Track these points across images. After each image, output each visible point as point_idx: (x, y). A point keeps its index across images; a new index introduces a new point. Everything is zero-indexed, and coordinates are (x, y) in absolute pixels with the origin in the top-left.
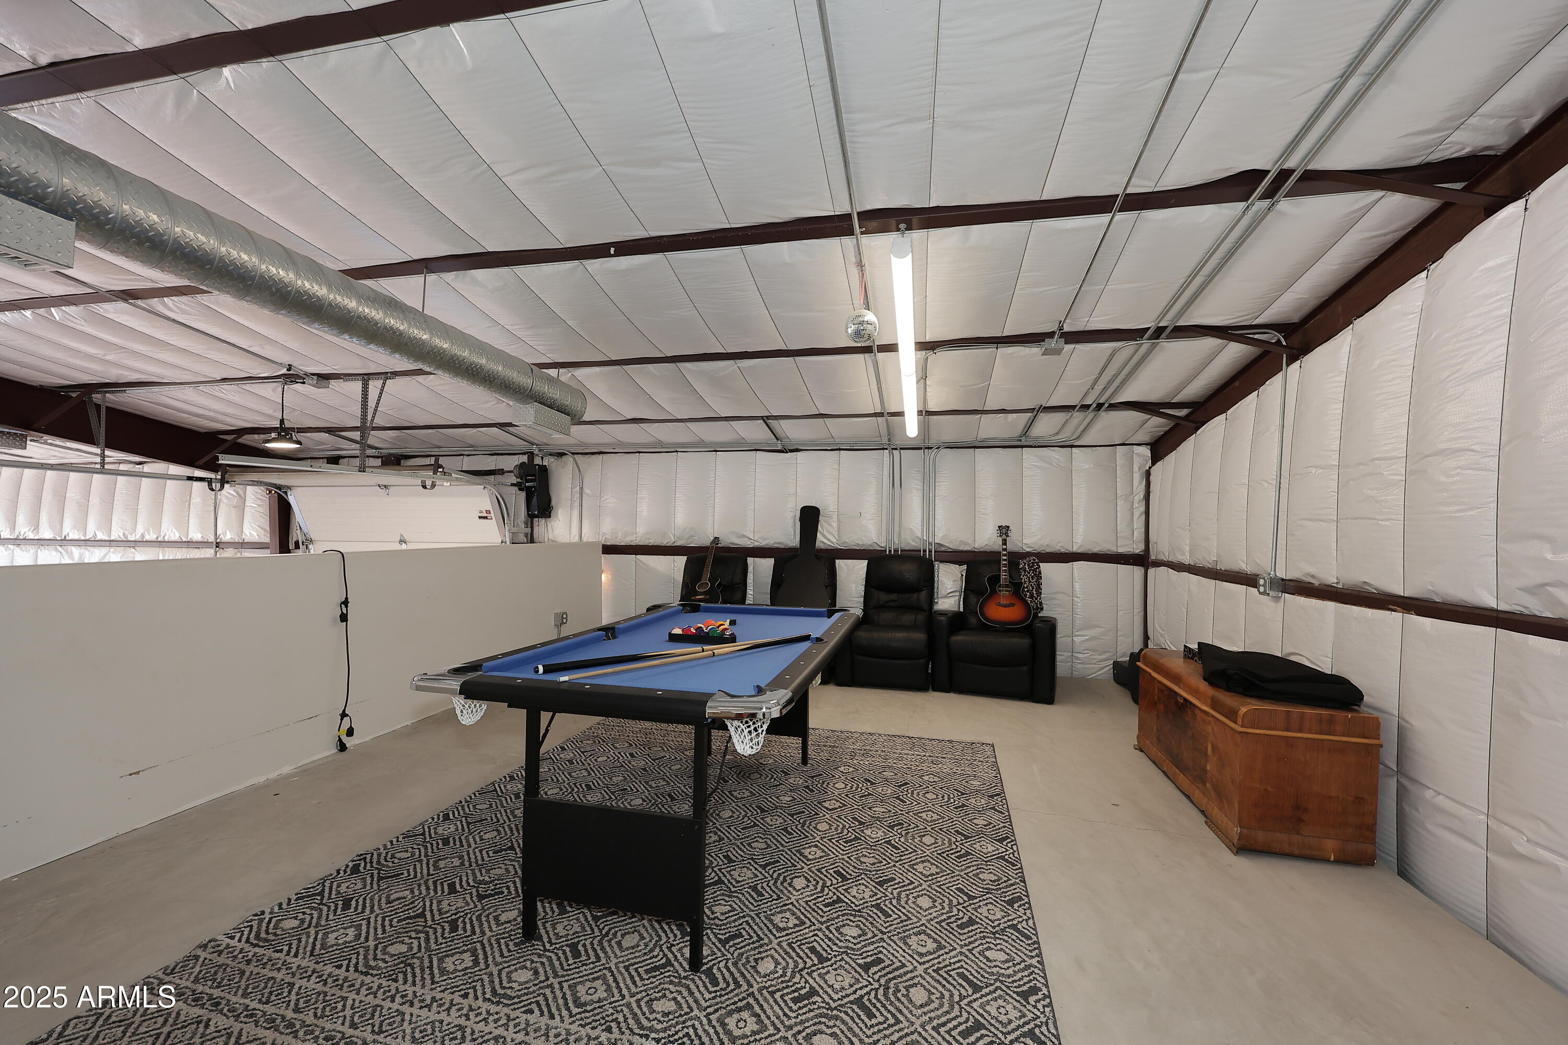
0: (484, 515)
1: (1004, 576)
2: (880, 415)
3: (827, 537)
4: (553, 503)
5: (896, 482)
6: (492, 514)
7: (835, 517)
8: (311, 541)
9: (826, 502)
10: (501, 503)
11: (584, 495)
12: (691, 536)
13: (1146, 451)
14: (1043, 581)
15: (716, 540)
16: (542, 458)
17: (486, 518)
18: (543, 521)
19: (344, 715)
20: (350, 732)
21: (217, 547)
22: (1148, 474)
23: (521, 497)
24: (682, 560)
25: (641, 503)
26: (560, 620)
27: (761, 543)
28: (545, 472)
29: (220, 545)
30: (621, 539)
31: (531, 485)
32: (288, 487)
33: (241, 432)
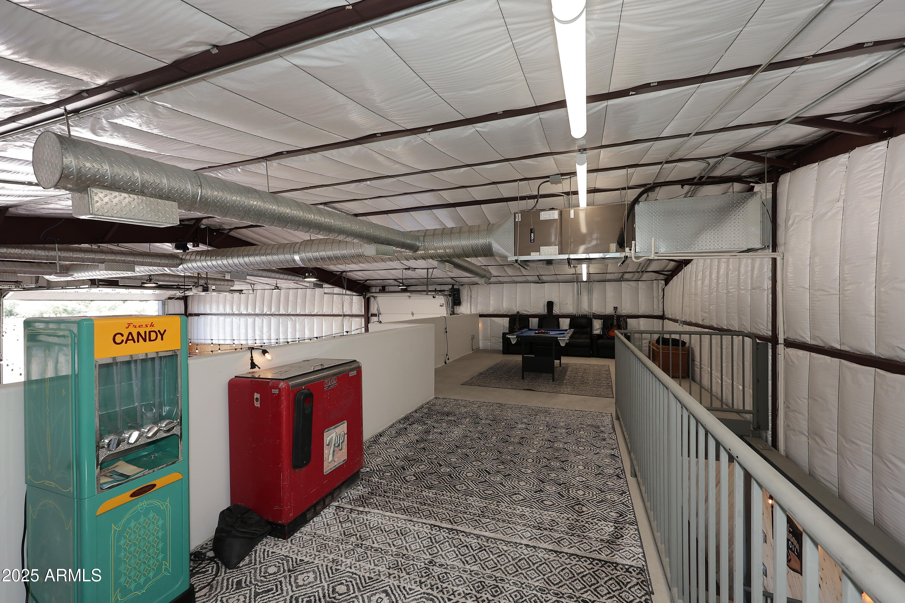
0: (442, 305)
1: (615, 323)
2: (575, 274)
3: (556, 310)
4: (461, 301)
5: (579, 293)
6: (445, 305)
7: (558, 304)
8: (380, 314)
9: (555, 300)
10: (447, 301)
11: (472, 298)
12: (509, 311)
13: (663, 282)
14: (628, 324)
15: (518, 312)
16: (459, 286)
18: (458, 307)
19: (447, 355)
20: (448, 359)
21: (343, 316)
22: (664, 289)
23: (450, 298)
24: (507, 319)
25: (491, 300)
26: (473, 338)
27: (534, 313)
28: (458, 290)
29: (345, 316)
30: (485, 313)
31: (454, 295)
32: (376, 297)
33: (367, 280)
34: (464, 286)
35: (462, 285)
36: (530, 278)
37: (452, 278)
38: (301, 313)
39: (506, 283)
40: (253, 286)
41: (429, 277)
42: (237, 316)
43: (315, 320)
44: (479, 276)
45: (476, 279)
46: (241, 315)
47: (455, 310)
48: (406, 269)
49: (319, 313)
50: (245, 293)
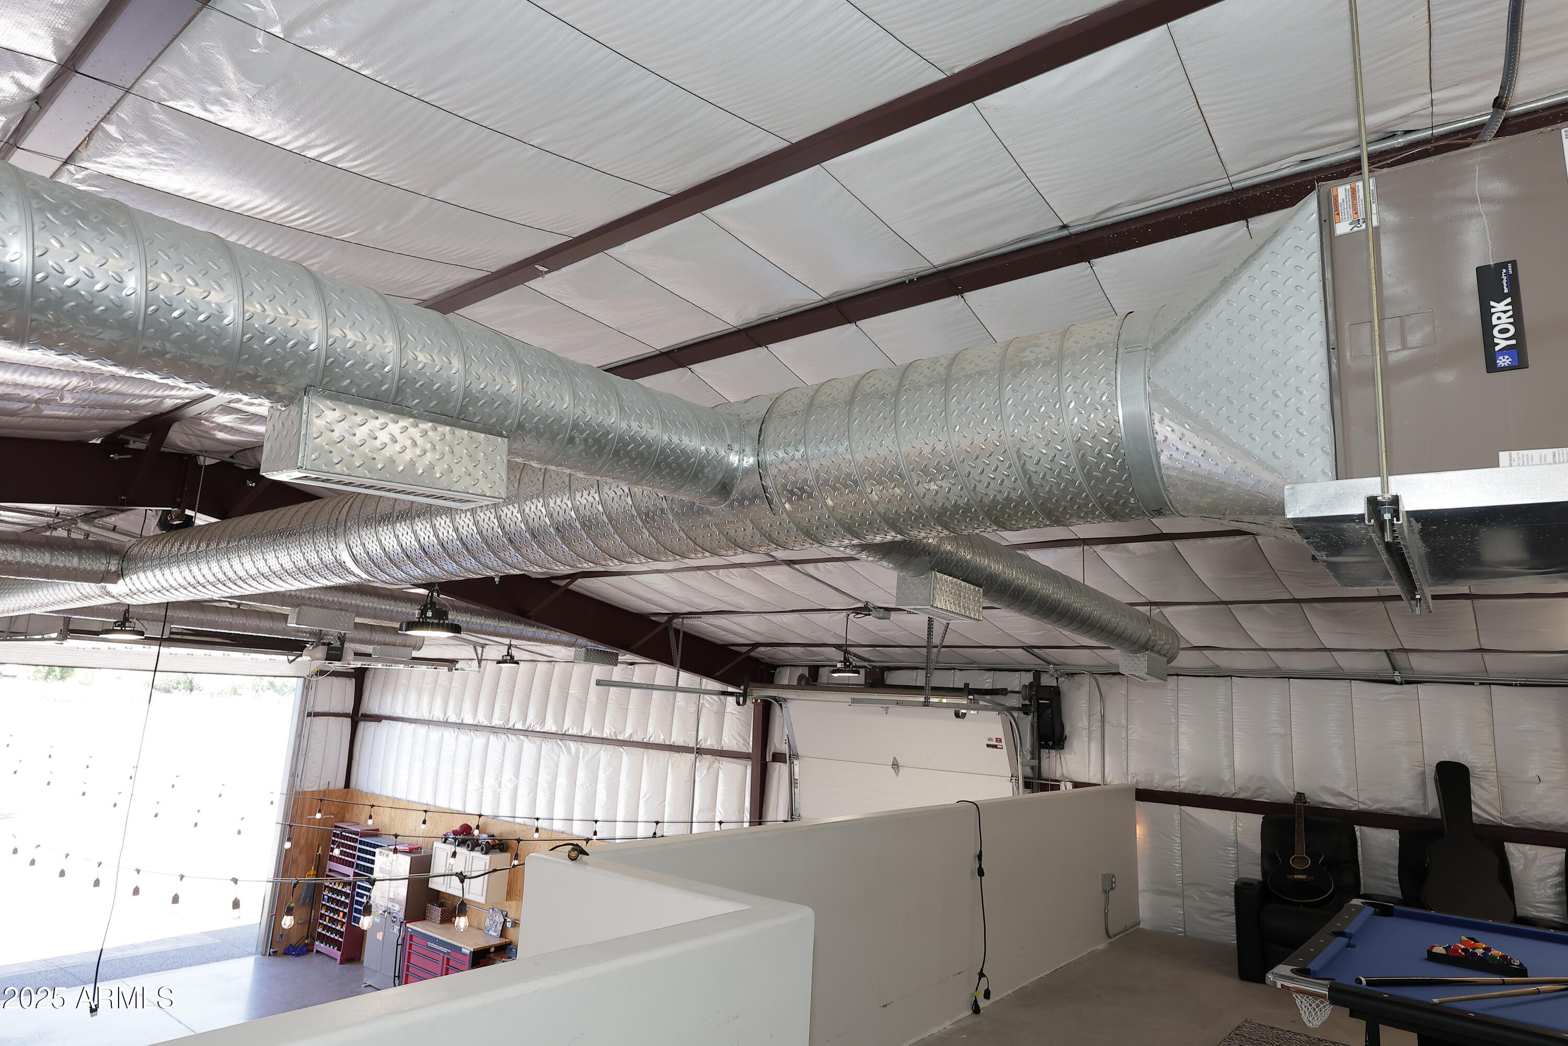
0: (994, 743)
3: (1486, 806)
4: (1067, 732)
6: (1003, 743)
7: (1494, 778)
8: (797, 756)
9: (1476, 758)
10: (1013, 729)
11: (1106, 724)
12: (1261, 788)
15: (1301, 795)
16: (1057, 679)
17: (995, 746)
18: (1053, 752)
19: (982, 975)
20: (987, 993)
21: (697, 753)
23: (1027, 722)
24: (1254, 821)
25: (1182, 738)
26: (1109, 885)
27: (1374, 807)
28: (1055, 693)
29: (700, 751)
30: (1159, 783)
31: (1040, 710)
32: (785, 700)
33: (756, 645)
34: (1077, 678)
35: (1072, 675)
36: (1346, 662)
37: (1028, 648)
38: (593, 734)
39: (1243, 674)
40: (479, 649)
41: (936, 640)
42: (452, 730)
43: (625, 758)
44: (1120, 646)
45: (1116, 656)
46: (460, 726)
47: (1044, 762)
48: (857, 611)
49: (635, 739)
50: (462, 669)
